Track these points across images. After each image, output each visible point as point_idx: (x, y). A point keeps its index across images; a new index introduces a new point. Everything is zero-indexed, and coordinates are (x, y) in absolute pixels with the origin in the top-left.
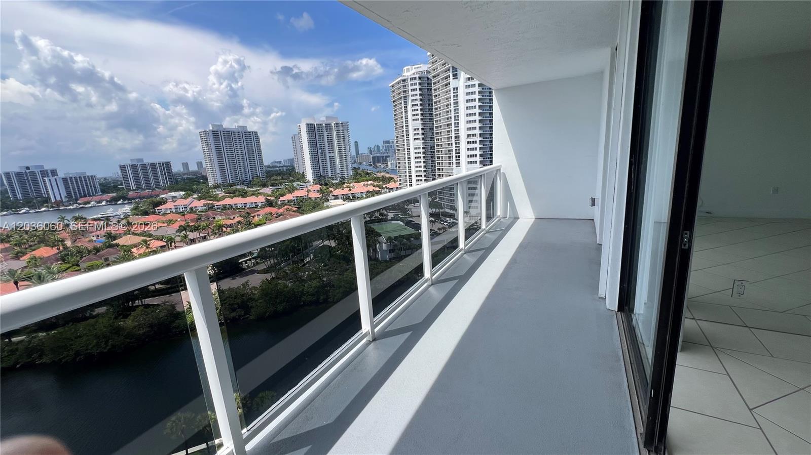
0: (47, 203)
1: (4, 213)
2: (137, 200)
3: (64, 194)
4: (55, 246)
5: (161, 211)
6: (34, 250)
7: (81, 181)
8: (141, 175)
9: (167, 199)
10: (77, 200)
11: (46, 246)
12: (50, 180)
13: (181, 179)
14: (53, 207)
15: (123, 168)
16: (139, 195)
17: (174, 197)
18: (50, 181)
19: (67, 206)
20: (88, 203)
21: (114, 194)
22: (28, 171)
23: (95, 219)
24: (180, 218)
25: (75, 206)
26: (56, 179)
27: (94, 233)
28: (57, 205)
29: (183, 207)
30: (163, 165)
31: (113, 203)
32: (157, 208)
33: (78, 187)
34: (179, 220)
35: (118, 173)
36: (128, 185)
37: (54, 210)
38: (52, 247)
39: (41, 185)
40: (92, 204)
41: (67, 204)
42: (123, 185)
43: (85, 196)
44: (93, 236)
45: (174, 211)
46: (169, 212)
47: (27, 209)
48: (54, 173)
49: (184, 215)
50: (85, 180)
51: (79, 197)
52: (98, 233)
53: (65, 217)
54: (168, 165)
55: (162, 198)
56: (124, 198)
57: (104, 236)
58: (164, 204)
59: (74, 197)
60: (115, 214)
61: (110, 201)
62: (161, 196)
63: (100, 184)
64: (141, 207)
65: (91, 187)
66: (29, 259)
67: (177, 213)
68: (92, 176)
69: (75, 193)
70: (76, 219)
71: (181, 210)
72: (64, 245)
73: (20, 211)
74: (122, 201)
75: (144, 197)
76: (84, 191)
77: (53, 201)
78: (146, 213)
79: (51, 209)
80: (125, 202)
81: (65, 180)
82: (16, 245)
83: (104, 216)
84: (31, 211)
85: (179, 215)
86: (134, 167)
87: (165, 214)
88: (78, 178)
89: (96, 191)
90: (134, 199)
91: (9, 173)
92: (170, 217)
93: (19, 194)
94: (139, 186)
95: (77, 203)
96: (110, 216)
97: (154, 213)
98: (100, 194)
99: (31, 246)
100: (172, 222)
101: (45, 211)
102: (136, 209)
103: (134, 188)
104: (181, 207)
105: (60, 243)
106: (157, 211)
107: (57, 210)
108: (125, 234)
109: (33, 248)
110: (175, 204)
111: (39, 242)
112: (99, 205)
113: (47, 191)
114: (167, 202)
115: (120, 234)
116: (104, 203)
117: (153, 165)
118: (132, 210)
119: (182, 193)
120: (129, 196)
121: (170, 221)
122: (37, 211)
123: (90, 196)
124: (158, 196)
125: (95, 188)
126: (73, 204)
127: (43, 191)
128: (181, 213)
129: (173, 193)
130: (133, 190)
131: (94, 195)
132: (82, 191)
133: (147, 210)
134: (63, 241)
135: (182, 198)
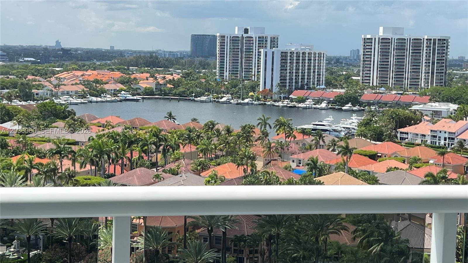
0: (254, 91)
1: (203, 98)
2: (373, 108)
3: (277, 80)
4: (243, 165)
5: (405, 136)
6: (219, 165)
7: (304, 60)
8: (392, 60)
9: (422, 114)
10: (290, 92)
11: (233, 161)
12: (266, 52)
13: (461, 77)
14: (258, 99)
15: (368, 42)
16: (378, 99)
17: (436, 114)
18: (266, 56)
19: (275, 101)
20: (302, 101)
21: (343, 91)
22: (245, 35)
23: (304, 132)
24: (433, 158)
25: (286, 102)
26: (273, 53)
27: (295, 156)
28: (264, 97)
29: (447, 135)
30: (434, 44)
31: (337, 107)
32: (402, 130)
33: (298, 69)
34: (431, 162)
35: (358, 51)
36: (367, 78)
37: (259, 104)
38: (238, 165)
39: (254, 60)
40: (309, 103)
41: (275, 97)
42: (359, 76)
43: (302, 88)
44: (293, 161)
45: (429, 142)
46: (419, 141)
47: (229, 96)
48: (274, 42)
49: (443, 154)
50: (310, 60)
51: (294, 87)
52: (301, 156)
53: (268, 118)
54: (443, 43)
55: (415, 112)
56: (355, 101)
57: (308, 165)
58: (416, 123)
59: (287, 88)
60: (334, 127)
61: (334, 102)
62: (414, 108)
63: (327, 70)
64: (376, 122)
65: (314, 72)
66: (210, 176)
67: (433, 146)
68: (320, 54)
69: (291, 79)
70: (281, 125)
71: (442, 142)
72: (253, 166)
73: (222, 97)
74: (350, 105)
75: (386, 104)
76: (303, 79)
77: (261, 90)
78: (379, 137)
79: (256, 103)
80: (355, 108)
81: (284, 55)
82: (202, 151)
83: (318, 127)
84: (232, 101)
85: (433, 152)
86: (385, 42)
87: (411, 145)
88: (301, 55)
89: (318, 81)
90: (369, 104)
91: (224, 37)
92: (417, 152)
93: (226, 72)
94: (383, 81)
95: (288, 98)
96: (326, 130)
97: (392, 138)
98: (323, 87)
99: (217, 157)
100: (418, 165)
101: (247, 104)
102: (366, 124)
103: (375, 84)
104: (443, 136)
105: (249, 161)
106: (399, 135)
107: (262, 104)
108: (338, 169)
109: (219, 161)
110: (435, 127)
111: (229, 154)
112: (317, 106)
113: (258, 72)
114: (421, 121)
115: (330, 167)
116: (323, 105)
117: (417, 43)
118: (360, 125)
119: (453, 107)
120: (363, 99)
121: (416, 160)
122: (239, 101)
123: (309, 88)
124: (410, 105)
125: (319, 75)
126: (285, 98)
127: (254, 70)
128: (440, 147)
129: (437, 104)
130: (373, 88)
131: (314, 88)
132: (300, 77)
133: (384, 129)
134: (254, 158)
135: (450, 117)
